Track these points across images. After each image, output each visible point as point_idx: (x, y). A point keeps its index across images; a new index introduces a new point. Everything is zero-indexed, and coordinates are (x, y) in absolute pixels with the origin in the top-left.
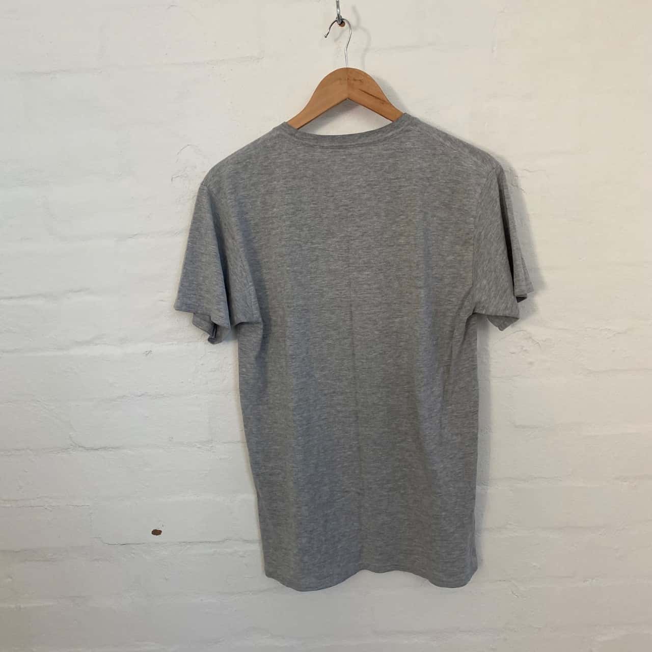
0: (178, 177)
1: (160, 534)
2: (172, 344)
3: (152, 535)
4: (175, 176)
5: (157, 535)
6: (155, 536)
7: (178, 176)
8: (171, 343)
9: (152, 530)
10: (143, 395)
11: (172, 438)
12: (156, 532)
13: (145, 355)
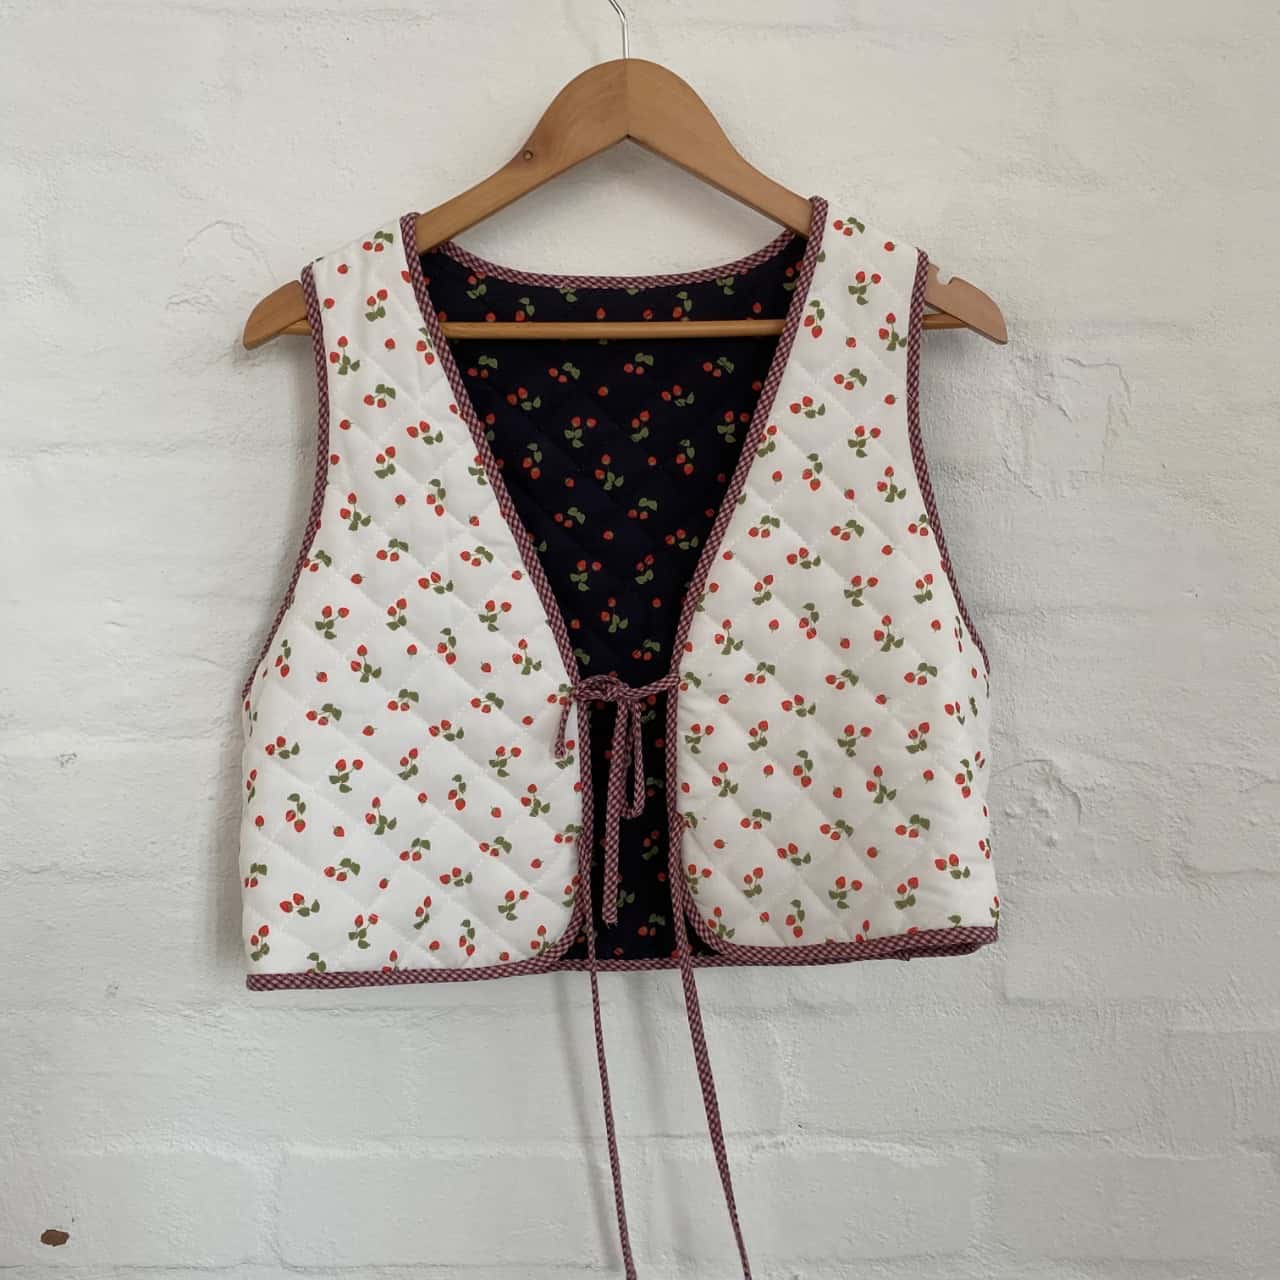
0: (182, 302)
1: (64, 1242)
2: (134, 740)
3: (41, 1243)
4: (174, 300)
5: (54, 1245)
6: (51, 1246)
7: (186, 301)
8: (130, 736)
9: (44, 1231)
10: (43, 870)
11: (117, 988)
12: (54, 1238)
13: (59, 764)
